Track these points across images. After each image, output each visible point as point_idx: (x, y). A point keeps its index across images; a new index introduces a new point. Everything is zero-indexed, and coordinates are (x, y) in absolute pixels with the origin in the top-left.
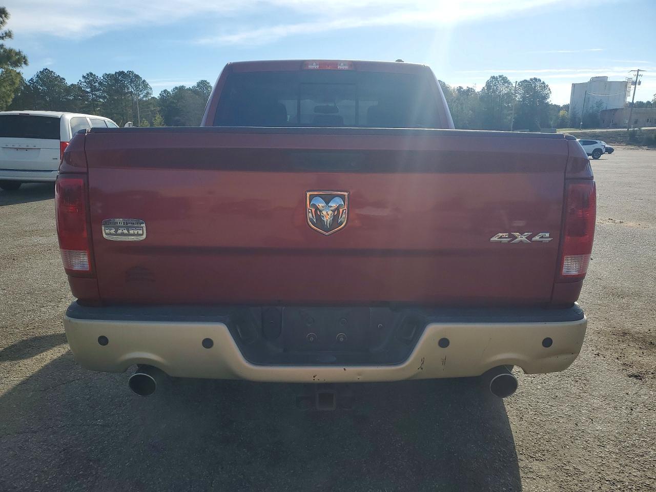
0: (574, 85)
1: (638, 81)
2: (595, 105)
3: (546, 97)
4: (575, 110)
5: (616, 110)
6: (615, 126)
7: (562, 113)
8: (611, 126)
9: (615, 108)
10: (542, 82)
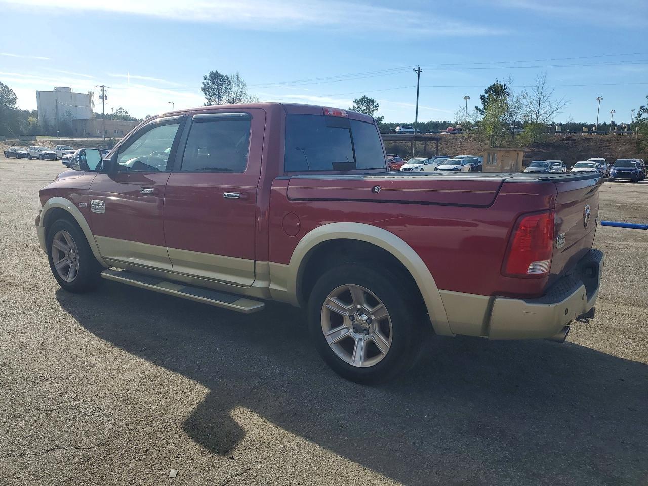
0: (39, 93)
1: (104, 96)
2: (65, 114)
3: (13, 101)
4: (46, 118)
5: (86, 120)
6: (89, 135)
7: (31, 119)
8: (84, 135)
9: (85, 118)
10: (4, 86)
